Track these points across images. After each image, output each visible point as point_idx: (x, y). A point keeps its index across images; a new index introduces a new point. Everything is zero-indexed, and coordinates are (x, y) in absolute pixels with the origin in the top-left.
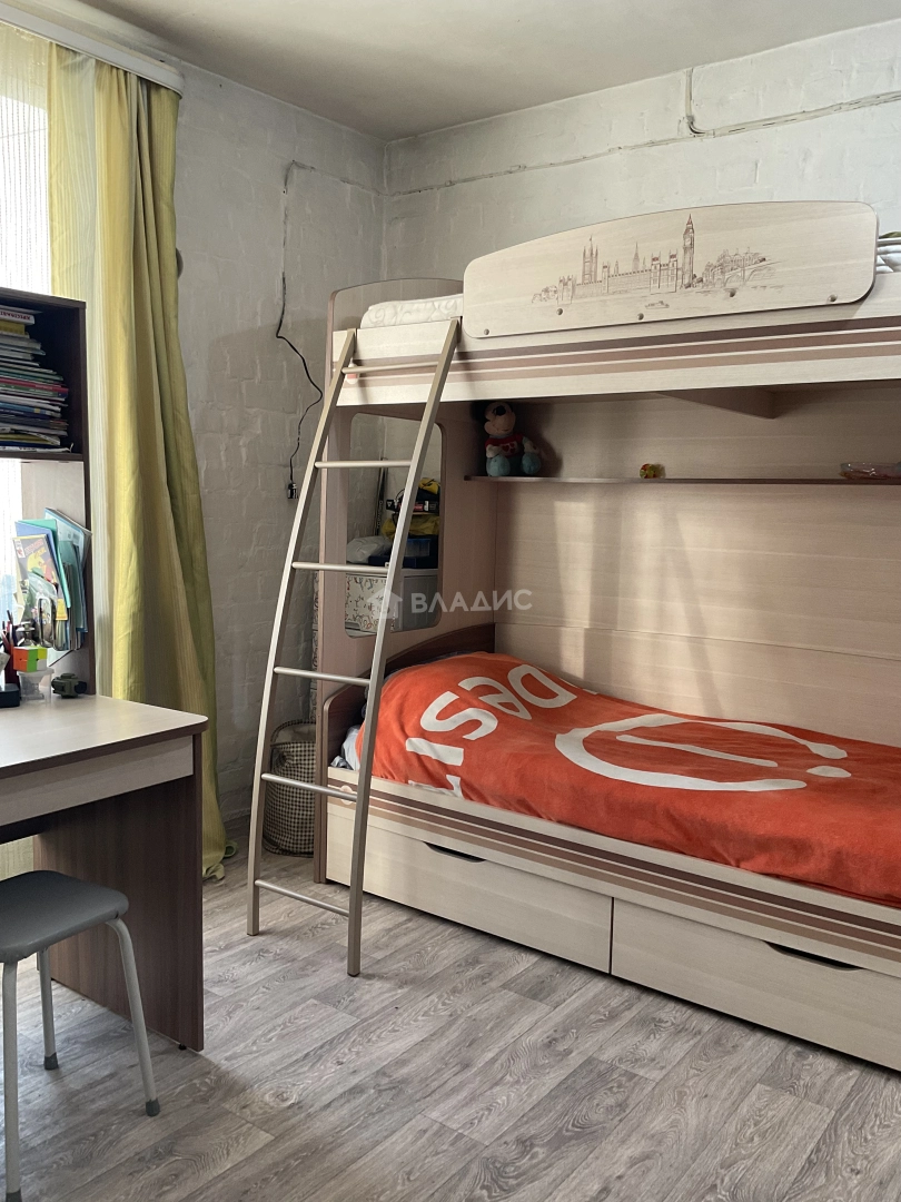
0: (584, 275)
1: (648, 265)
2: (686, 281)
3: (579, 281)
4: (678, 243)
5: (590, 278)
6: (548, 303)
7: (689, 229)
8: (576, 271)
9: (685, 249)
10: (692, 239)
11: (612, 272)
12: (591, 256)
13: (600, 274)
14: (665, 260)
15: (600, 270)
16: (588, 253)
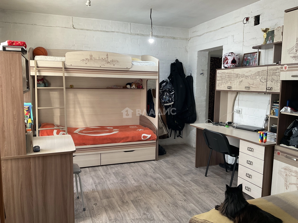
0: (90, 58)
1: (101, 59)
2: (107, 62)
3: (89, 59)
4: (106, 57)
5: (91, 59)
6: (84, 62)
7: (107, 55)
8: (89, 58)
9: (107, 58)
10: (108, 56)
11: (95, 59)
12: (91, 56)
13: (93, 59)
14: (104, 59)
15: (93, 58)
16: (91, 55)
